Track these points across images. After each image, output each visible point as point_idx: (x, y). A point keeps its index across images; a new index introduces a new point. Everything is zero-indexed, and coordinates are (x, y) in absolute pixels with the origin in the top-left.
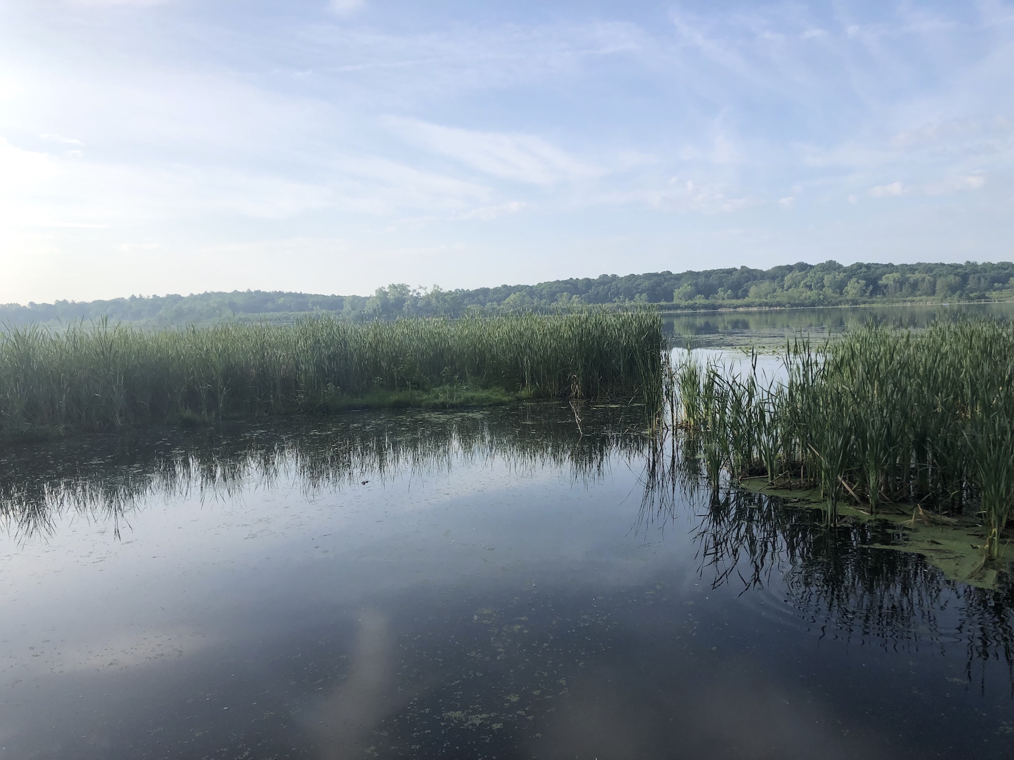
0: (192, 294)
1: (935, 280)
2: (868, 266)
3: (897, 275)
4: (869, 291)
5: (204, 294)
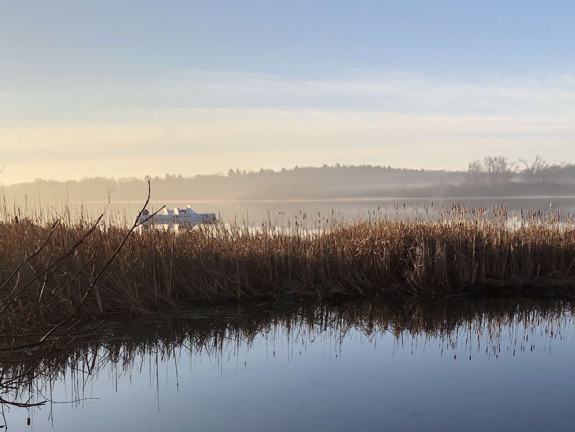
0: (284, 169)
5: (295, 168)
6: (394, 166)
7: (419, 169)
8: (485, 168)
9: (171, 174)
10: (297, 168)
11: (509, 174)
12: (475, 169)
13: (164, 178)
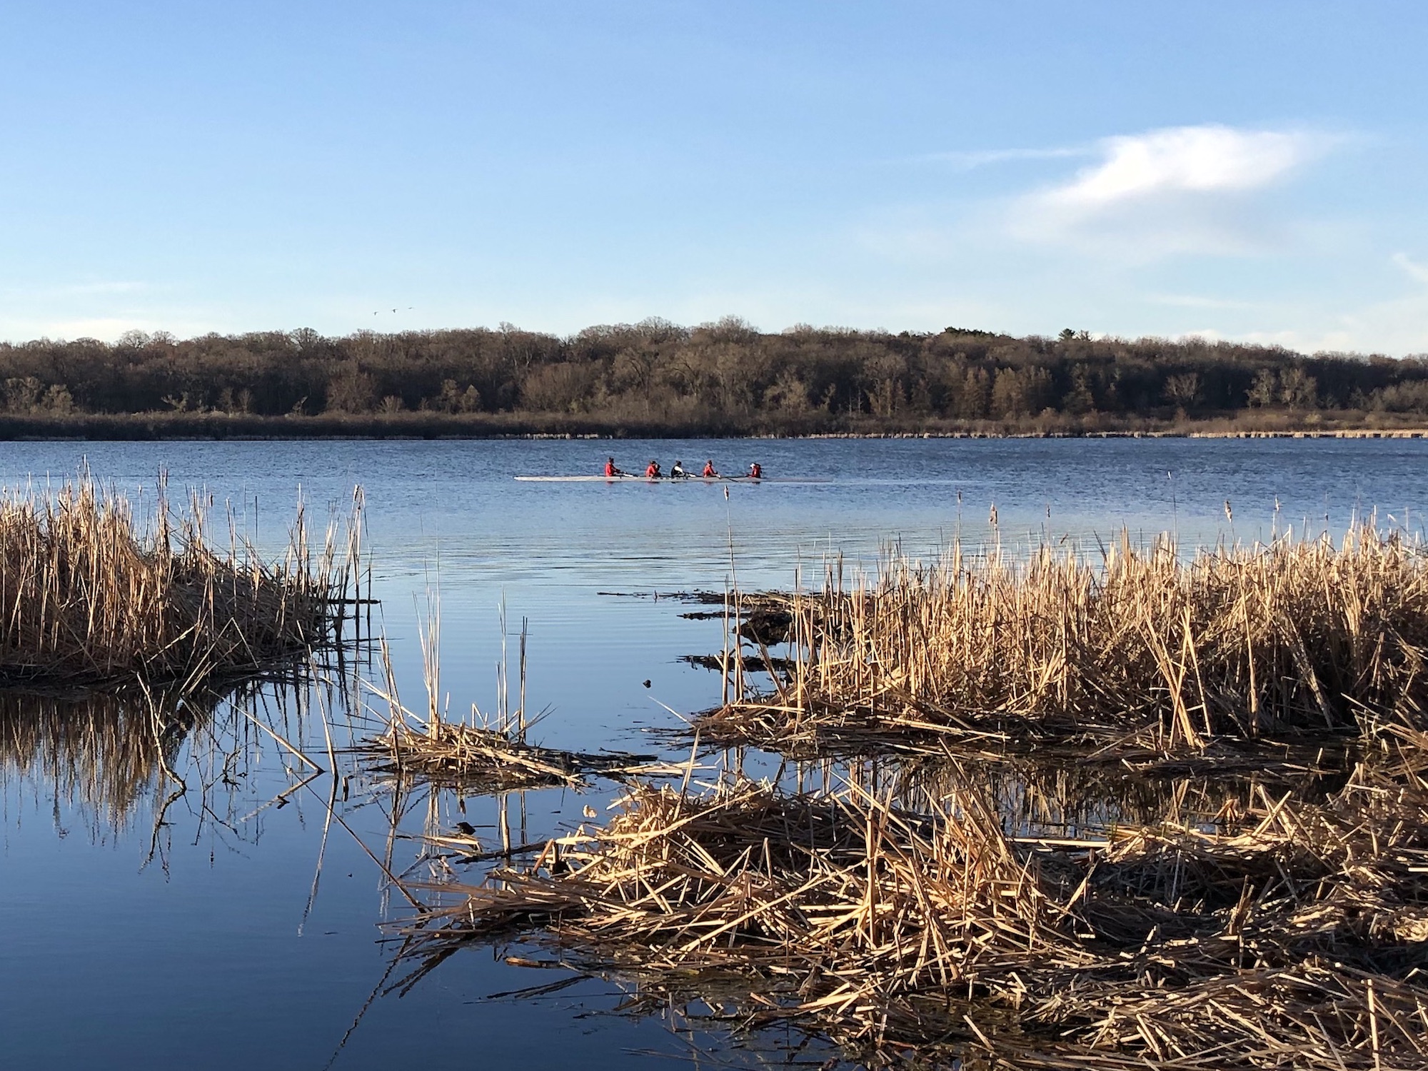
1: (992, 378)
2: (827, 339)
3: (895, 362)
4: (828, 401)
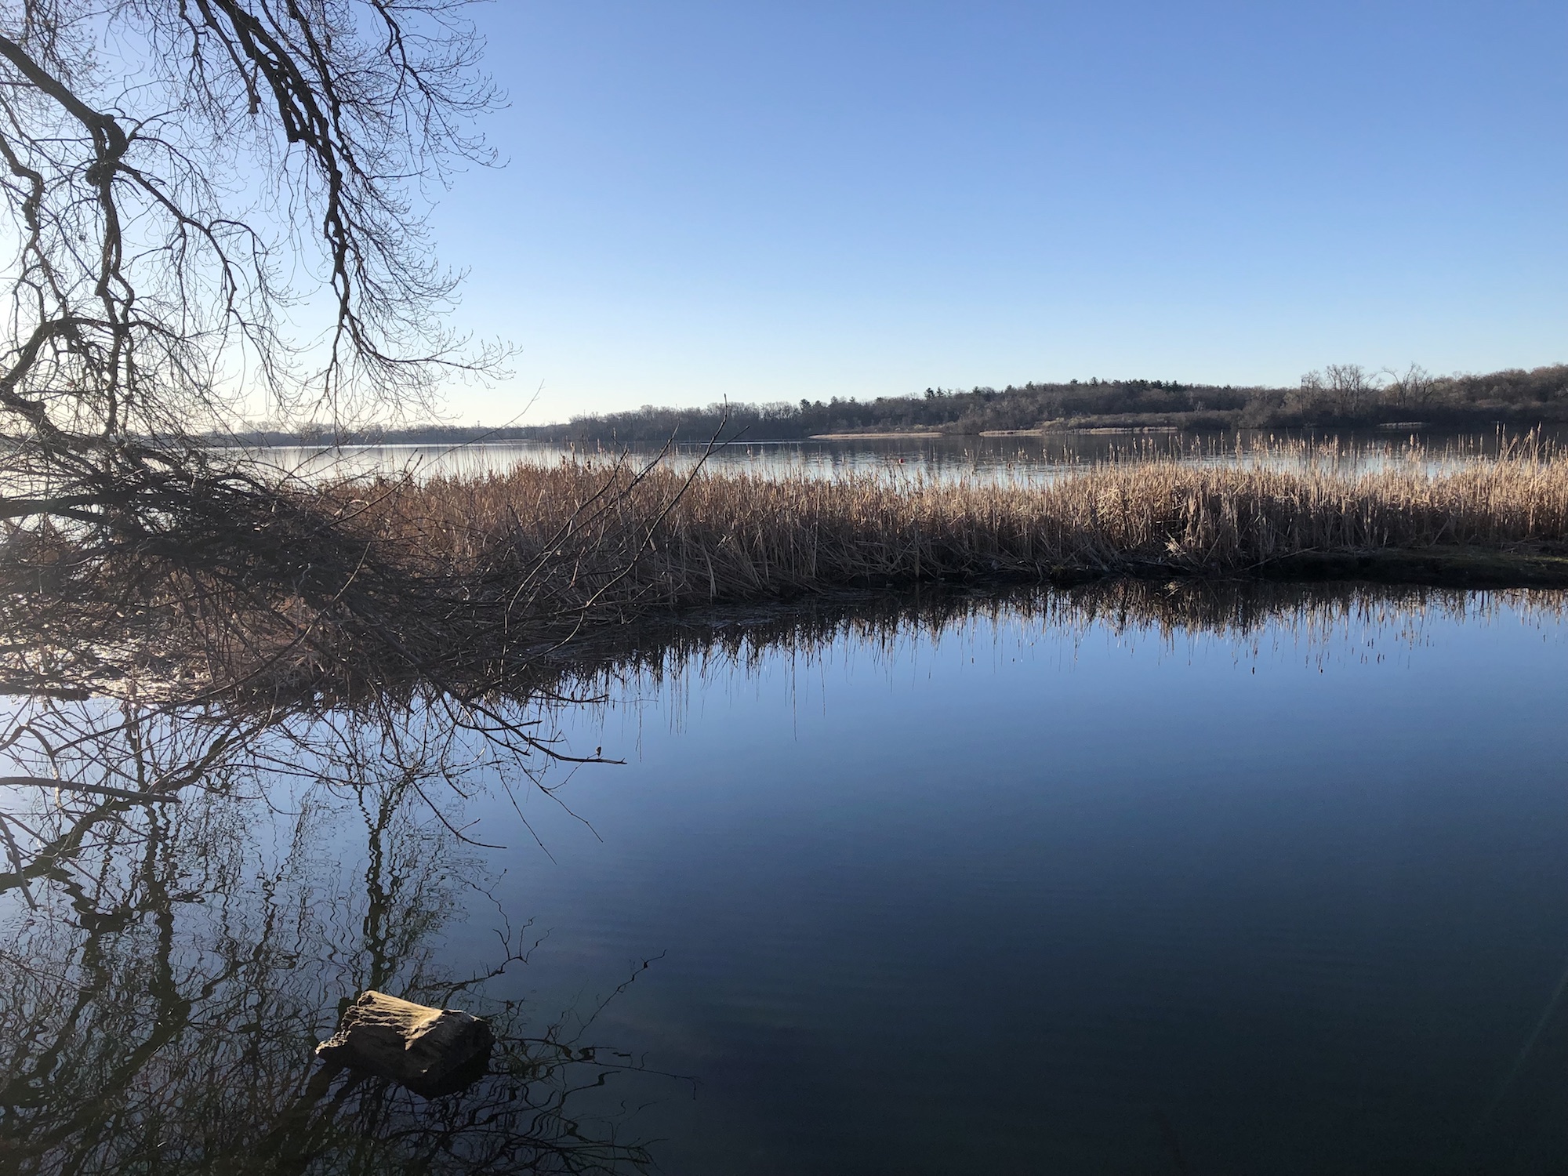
0: (1010, 387)
5: (1027, 386)
6: (1182, 382)
7: (1222, 386)
8: (1327, 383)
9: (839, 398)
10: (1030, 386)
11: (1366, 391)
12: (1311, 385)
13: (829, 403)
